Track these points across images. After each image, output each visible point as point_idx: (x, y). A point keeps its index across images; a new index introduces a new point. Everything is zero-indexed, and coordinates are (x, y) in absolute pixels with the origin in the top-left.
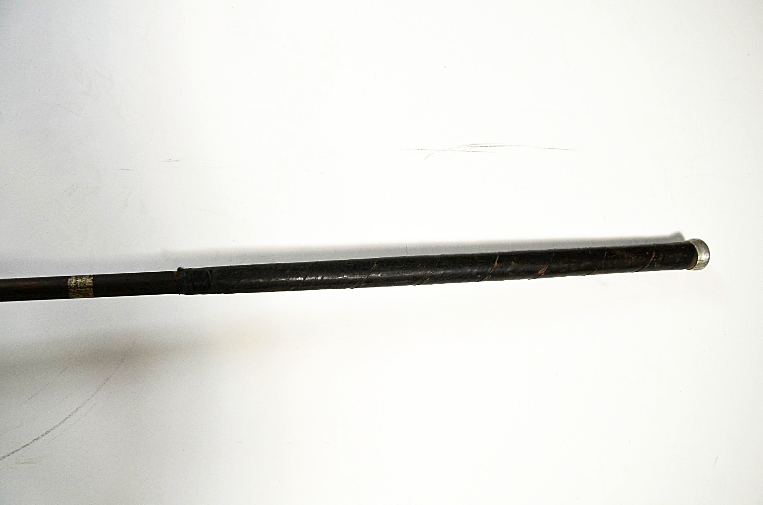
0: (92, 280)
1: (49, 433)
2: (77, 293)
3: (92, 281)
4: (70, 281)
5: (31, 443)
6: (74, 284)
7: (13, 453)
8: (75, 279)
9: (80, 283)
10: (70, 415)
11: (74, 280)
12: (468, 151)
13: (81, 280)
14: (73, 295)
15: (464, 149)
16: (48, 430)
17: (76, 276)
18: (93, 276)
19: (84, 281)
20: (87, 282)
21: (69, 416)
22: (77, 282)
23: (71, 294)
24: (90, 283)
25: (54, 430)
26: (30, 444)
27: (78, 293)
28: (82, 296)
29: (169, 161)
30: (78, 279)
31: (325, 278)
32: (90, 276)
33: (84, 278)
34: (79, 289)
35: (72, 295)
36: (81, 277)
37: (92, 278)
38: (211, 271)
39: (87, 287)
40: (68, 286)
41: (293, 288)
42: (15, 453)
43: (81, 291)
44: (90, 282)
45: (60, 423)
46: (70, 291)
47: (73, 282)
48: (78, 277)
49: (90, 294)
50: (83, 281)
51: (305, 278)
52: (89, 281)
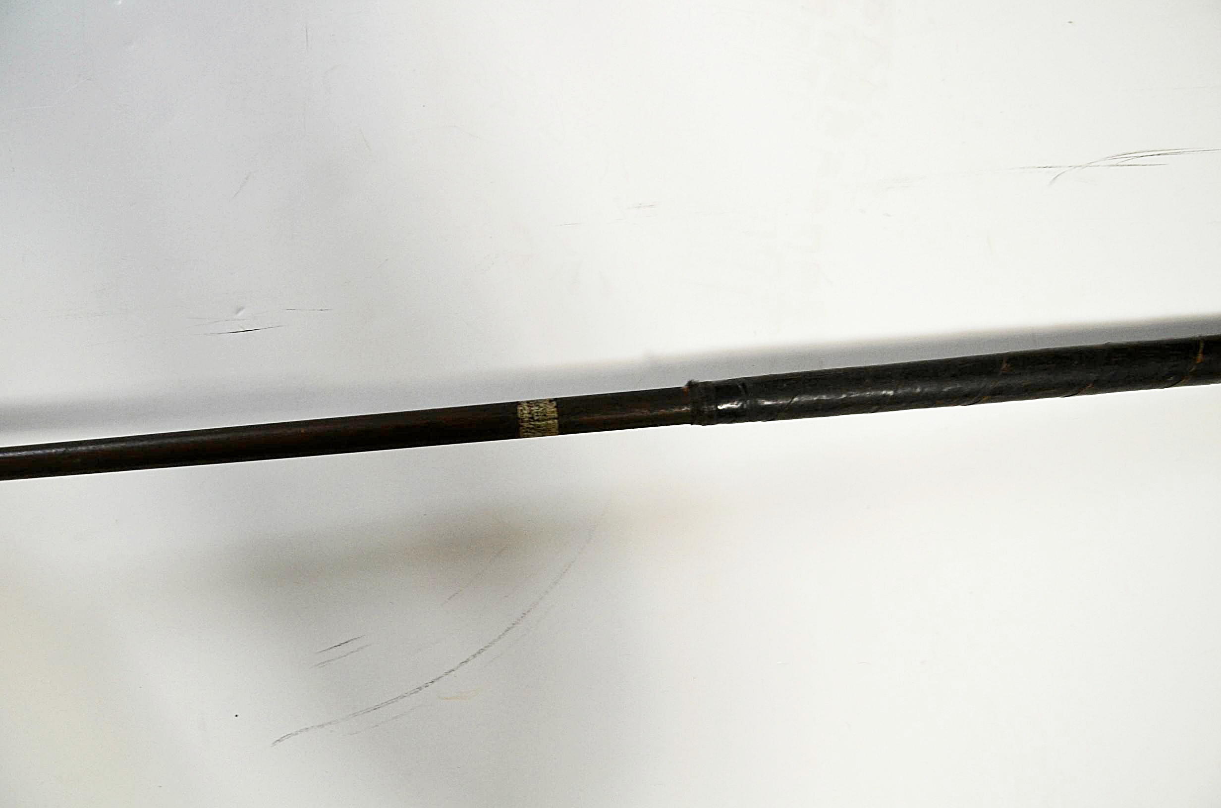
0: (556, 407)
1: (483, 653)
2: (533, 428)
3: (555, 409)
4: (522, 410)
5: (458, 667)
6: (528, 415)
7: (432, 682)
8: (528, 406)
9: (537, 412)
10: (514, 624)
11: (527, 408)
12: (1121, 166)
13: (537, 408)
14: (527, 432)
15: (1115, 162)
16: (482, 648)
17: (528, 402)
18: (556, 399)
19: (543, 410)
20: (548, 410)
21: (511, 626)
22: (533, 412)
23: (524, 430)
24: (553, 412)
25: (490, 648)
26: (457, 669)
27: (535, 430)
28: (540, 434)
29: (639, 207)
30: (532, 407)
31: (926, 390)
32: (551, 401)
33: (542, 405)
34: (537, 423)
35: (524, 433)
36: (537, 403)
37: (555, 404)
38: (743, 385)
39: (550, 419)
40: (519, 419)
41: (875, 408)
42: (436, 683)
43: (539, 426)
44: (553, 410)
45: (500, 637)
46: (522, 426)
47: (526, 412)
48: (531, 403)
49: (553, 430)
50: (541, 409)
51: (895, 391)
52: (550, 409)
